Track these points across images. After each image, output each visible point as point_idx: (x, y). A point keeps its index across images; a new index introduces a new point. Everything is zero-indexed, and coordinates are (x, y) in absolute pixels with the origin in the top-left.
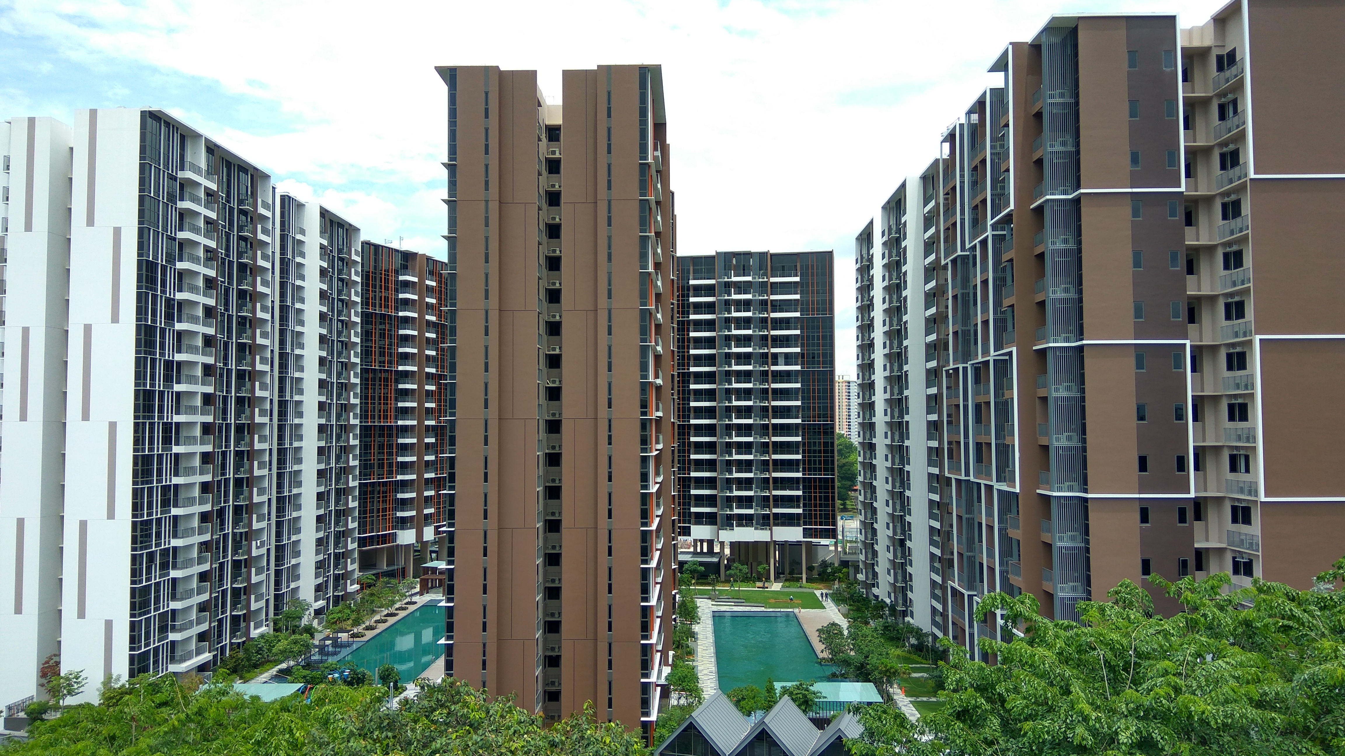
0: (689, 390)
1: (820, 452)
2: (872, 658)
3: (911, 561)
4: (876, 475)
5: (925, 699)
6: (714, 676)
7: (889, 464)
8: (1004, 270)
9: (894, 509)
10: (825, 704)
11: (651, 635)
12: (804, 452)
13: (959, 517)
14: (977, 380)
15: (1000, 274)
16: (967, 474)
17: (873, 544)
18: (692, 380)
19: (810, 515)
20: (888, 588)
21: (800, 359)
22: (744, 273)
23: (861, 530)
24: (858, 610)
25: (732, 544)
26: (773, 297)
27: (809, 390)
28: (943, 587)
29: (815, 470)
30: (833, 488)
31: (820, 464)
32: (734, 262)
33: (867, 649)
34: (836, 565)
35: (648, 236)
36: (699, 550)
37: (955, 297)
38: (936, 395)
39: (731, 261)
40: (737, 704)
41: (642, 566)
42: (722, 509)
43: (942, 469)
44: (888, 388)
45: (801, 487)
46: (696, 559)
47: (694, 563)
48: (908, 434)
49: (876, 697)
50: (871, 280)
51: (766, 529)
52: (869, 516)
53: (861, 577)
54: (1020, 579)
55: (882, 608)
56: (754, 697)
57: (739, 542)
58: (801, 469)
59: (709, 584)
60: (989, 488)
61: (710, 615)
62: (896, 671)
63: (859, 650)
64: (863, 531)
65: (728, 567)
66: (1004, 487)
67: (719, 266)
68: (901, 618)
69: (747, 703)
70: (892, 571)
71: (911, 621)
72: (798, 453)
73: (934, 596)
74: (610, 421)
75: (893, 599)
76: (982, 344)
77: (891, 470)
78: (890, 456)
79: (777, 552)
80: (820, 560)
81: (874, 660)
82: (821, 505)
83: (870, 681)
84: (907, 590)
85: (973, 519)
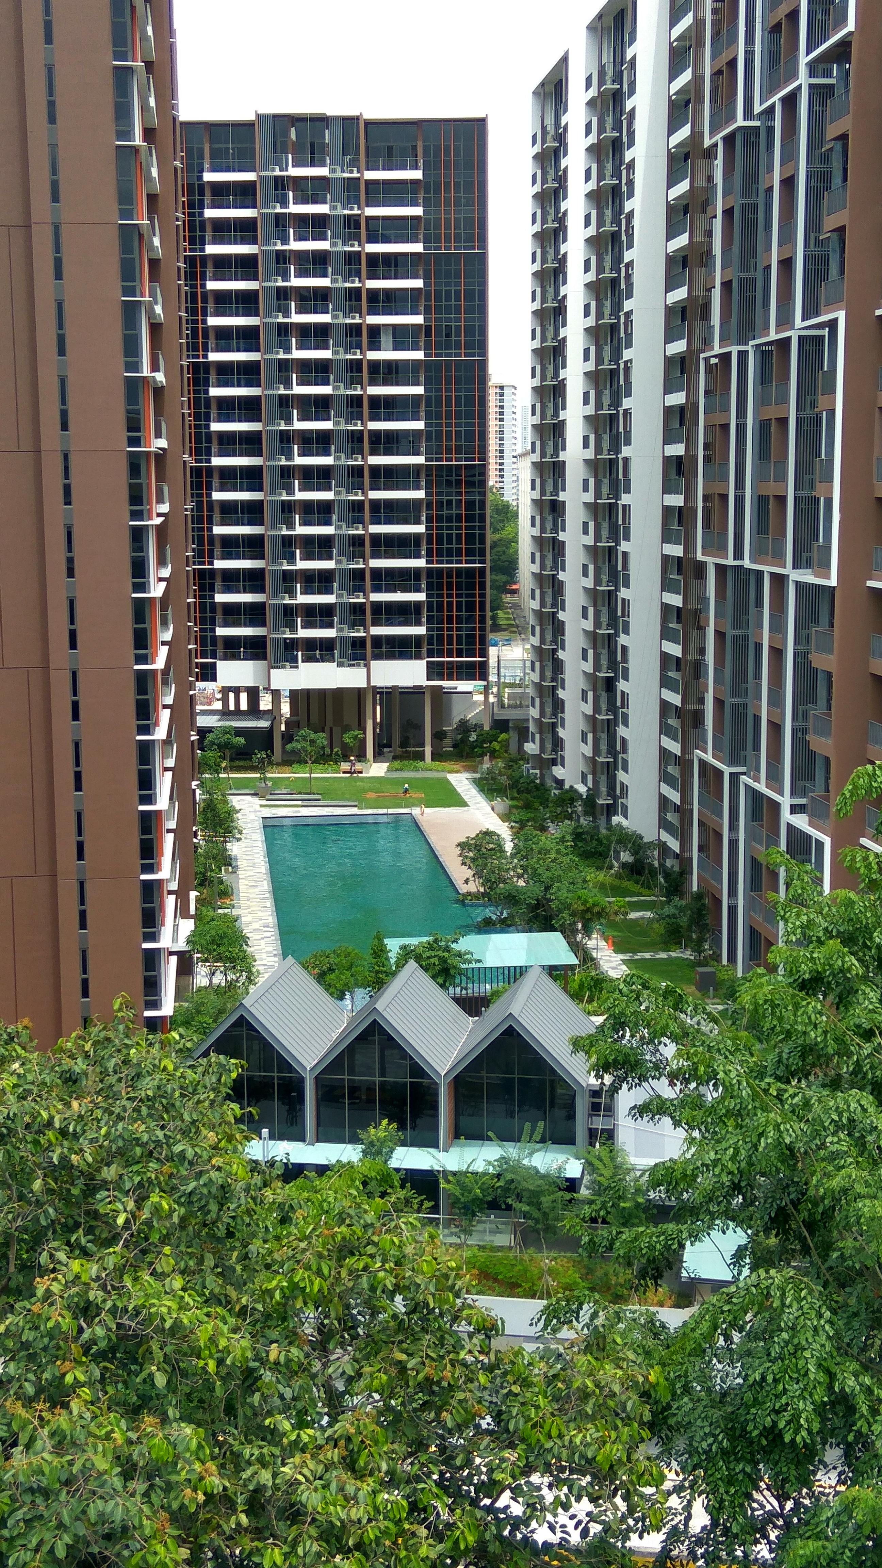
0: (208, 400)
1: (459, 518)
2: (559, 889)
3: (626, 717)
4: (563, 562)
5: (647, 955)
6: (272, 934)
7: (589, 540)
8: (825, 158)
9: (597, 624)
10: (476, 973)
11: (159, 864)
12: (429, 520)
13: (720, 635)
14: (764, 378)
15: (818, 166)
16: (739, 555)
17: (554, 688)
18: (213, 378)
19: (440, 638)
20: (582, 766)
21: (423, 339)
22: (313, 159)
23: (533, 663)
24: (527, 806)
25: (294, 695)
26: (370, 211)
27: (439, 399)
28: (683, 762)
29: (449, 553)
30: (483, 586)
31: (459, 542)
32: (293, 136)
33: (548, 874)
34: (487, 728)
35: (130, 68)
36: (232, 707)
37: (728, 213)
38: (682, 409)
39: (287, 134)
40: (321, 978)
41: (139, 738)
42: (276, 629)
43: (689, 547)
44: (592, 394)
45: (424, 586)
46: (228, 723)
47: (226, 731)
48: (628, 482)
49: (567, 957)
50: (562, 179)
51: (359, 665)
52: (549, 637)
53: (531, 748)
54: (830, 742)
55: (572, 801)
56: (350, 968)
57: (308, 690)
58: (423, 552)
59: (253, 769)
60: (779, 581)
61: (259, 824)
62: (603, 909)
63: (535, 876)
64: (537, 664)
65: (287, 737)
66: (808, 577)
67: (261, 143)
68: (604, 819)
69: (338, 977)
70: (590, 736)
71: (625, 823)
72: (417, 522)
73: (665, 777)
74: (66, 457)
75: (590, 784)
76: (778, 307)
77: (593, 551)
78: (591, 525)
79: (378, 708)
80: (456, 720)
81: (561, 893)
82: (459, 620)
83: (555, 930)
84: (616, 768)
85: (746, 638)
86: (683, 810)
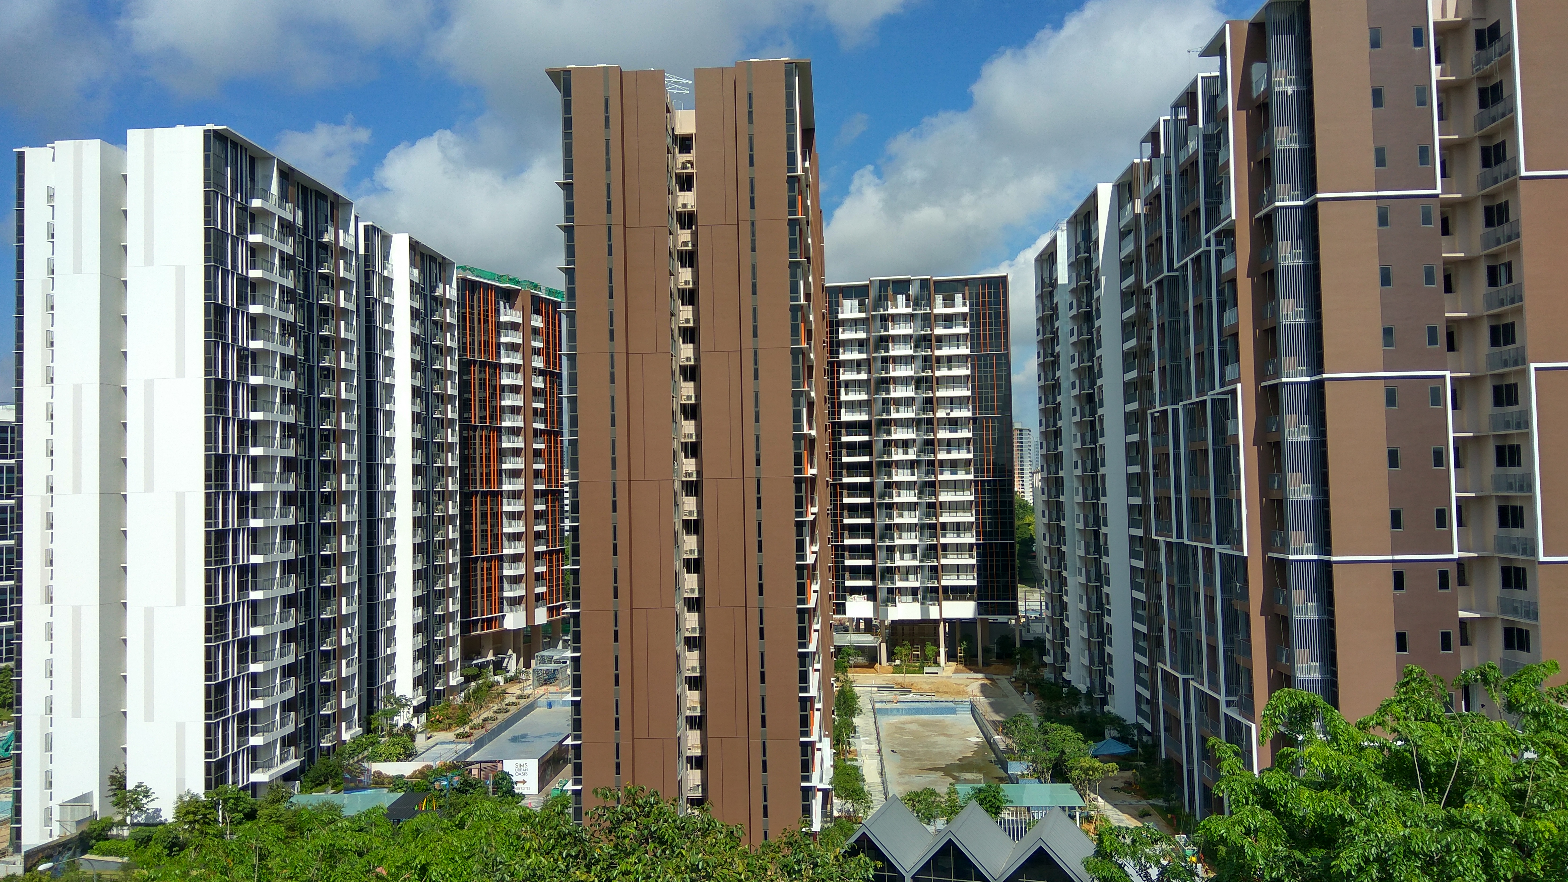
0: (841, 444)
1: (996, 512)
3: (1110, 640)
4: (1065, 540)
7: (1081, 526)
9: (1088, 579)
11: (812, 731)
12: (977, 511)
13: (1170, 587)
14: (1191, 424)
16: (1180, 535)
17: (1062, 621)
18: (843, 430)
19: (986, 587)
20: (1082, 672)
21: (971, 404)
23: (1047, 604)
24: (1047, 699)
25: (894, 623)
26: (938, 331)
27: (982, 439)
28: (1151, 670)
29: (990, 534)
30: (1013, 555)
31: (996, 527)
35: (799, 262)
37: (1161, 326)
38: (1137, 443)
39: (887, 290)
41: (800, 650)
42: (883, 582)
43: (1147, 530)
44: (1079, 435)
45: (975, 554)
48: (1104, 489)
50: (1055, 308)
51: (934, 604)
52: (1057, 587)
53: (1048, 659)
55: (1077, 695)
57: (902, 620)
58: (974, 533)
60: (1209, 552)
64: (1050, 605)
66: (1225, 550)
67: (874, 296)
68: (1099, 708)
70: (1087, 652)
71: (1114, 710)
72: (970, 514)
73: (1138, 680)
74: (759, 481)
75: (1089, 685)
76: (1196, 382)
78: (1082, 516)
79: (948, 631)
82: (998, 576)
83: (1068, 783)
84: (1105, 674)
85: (1188, 589)
86: (1152, 702)
